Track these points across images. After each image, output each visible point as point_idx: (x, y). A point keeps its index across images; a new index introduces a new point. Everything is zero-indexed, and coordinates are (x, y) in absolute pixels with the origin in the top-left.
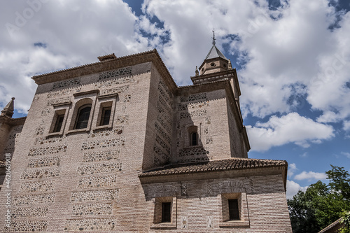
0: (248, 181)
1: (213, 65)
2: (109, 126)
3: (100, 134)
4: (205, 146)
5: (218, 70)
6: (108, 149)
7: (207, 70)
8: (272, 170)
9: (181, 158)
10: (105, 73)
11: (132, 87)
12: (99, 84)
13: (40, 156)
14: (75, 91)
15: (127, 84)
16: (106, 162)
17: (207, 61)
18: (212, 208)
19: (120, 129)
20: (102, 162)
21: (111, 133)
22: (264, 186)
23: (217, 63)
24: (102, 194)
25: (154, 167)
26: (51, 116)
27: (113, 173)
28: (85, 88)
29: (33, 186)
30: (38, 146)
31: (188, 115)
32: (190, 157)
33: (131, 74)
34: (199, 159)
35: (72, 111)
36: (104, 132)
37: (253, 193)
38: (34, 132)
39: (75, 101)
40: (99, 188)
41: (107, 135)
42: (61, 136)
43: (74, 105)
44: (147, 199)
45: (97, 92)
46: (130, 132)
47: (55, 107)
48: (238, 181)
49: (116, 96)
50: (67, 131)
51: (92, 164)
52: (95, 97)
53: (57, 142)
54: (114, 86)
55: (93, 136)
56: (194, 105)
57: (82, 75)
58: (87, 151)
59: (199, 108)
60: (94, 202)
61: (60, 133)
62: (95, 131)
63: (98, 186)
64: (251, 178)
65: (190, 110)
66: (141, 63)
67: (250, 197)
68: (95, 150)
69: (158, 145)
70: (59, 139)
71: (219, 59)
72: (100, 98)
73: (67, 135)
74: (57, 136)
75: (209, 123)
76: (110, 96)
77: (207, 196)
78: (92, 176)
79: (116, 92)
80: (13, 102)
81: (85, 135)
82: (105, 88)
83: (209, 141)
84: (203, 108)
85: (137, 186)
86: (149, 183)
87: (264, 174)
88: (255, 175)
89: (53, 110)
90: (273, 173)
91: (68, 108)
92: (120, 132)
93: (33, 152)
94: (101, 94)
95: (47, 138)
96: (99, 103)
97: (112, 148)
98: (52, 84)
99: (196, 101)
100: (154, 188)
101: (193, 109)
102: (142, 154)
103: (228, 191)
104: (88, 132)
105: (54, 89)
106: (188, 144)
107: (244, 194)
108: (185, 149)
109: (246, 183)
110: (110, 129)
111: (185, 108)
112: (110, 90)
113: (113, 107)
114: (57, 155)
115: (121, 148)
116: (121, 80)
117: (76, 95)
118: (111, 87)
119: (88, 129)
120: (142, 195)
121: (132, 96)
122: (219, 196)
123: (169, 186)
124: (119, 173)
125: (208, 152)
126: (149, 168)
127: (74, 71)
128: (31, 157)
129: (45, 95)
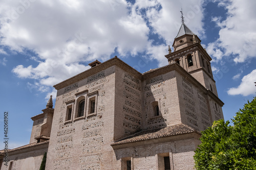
0: (173, 144)
1: (181, 41)
2: (95, 113)
3: (90, 119)
4: (164, 115)
5: (186, 45)
6: (95, 128)
7: (177, 46)
8: (187, 136)
9: (149, 126)
10: (90, 77)
11: (105, 85)
12: (87, 85)
13: (62, 136)
14: (75, 92)
15: (102, 84)
16: (95, 137)
17: (176, 40)
18: (152, 164)
19: (101, 115)
20: (93, 137)
21: (96, 118)
22: (183, 147)
23: (185, 40)
24: (94, 157)
25: (125, 136)
26: (65, 110)
27: (99, 144)
28: (81, 89)
29: (61, 154)
30: (61, 130)
31: (151, 94)
32: (154, 125)
33: (104, 76)
34: (160, 125)
35: (75, 105)
36: (93, 118)
37: (176, 153)
38: (58, 121)
39: (76, 99)
40: (93, 154)
41: (94, 119)
42: (71, 122)
43: (76, 101)
44: (118, 159)
45: (87, 91)
46: (106, 116)
47: (67, 104)
48: (167, 144)
49: (97, 93)
50: (74, 119)
51: (88, 139)
52: (86, 95)
53: (70, 127)
54: (96, 86)
55: (87, 121)
56: (155, 86)
57: (78, 80)
58: (85, 131)
59: (159, 88)
60: (91, 162)
61: (71, 121)
62: (88, 117)
63: (92, 152)
64: (175, 142)
65: (153, 90)
66: (109, 67)
67: (174, 155)
68: (89, 130)
69: (128, 121)
70: (71, 124)
71: (186, 35)
72: (89, 95)
73: (74, 121)
74: (69, 122)
75: (165, 98)
76: (94, 93)
77: (149, 156)
78: (88, 146)
79: (97, 90)
80: (51, 98)
81: (83, 120)
82: (91, 88)
83: (166, 111)
84: (160, 87)
85: (112, 151)
86: (118, 149)
87: (183, 139)
88: (177, 140)
89: (66, 106)
90: (188, 138)
91: (73, 104)
92: (101, 117)
93: (59, 134)
94: (89, 92)
95: (65, 124)
96: (88, 99)
97: (97, 128)
98: (64, 89)
99: (156, 82)
100: (121, 152)
101: (154, 88)
102: (113, 130)
103: (161, 152)
104: (85, 118)
105: (65, 92)
106: (153, 115)
107: (170, 153)
108: (151, 119)
109: (172, 145)
110: (95, 115)
111: (149, 89)
112: (94, 89)
113: (96, 100)
114: (70, 134)
115: (102, 127)
116: (99, 81)
117: (77, 95)
118: (94, 87)
119: (84, 117)
120: (114, 157)
121: (106, 92)
122: (156, 155)
123: (128, 150)
124: (102, 143)
125: (166, 120)
126: (120, 138)
127: (74, 79)
128: (58, 137)
129: (61, 96)
